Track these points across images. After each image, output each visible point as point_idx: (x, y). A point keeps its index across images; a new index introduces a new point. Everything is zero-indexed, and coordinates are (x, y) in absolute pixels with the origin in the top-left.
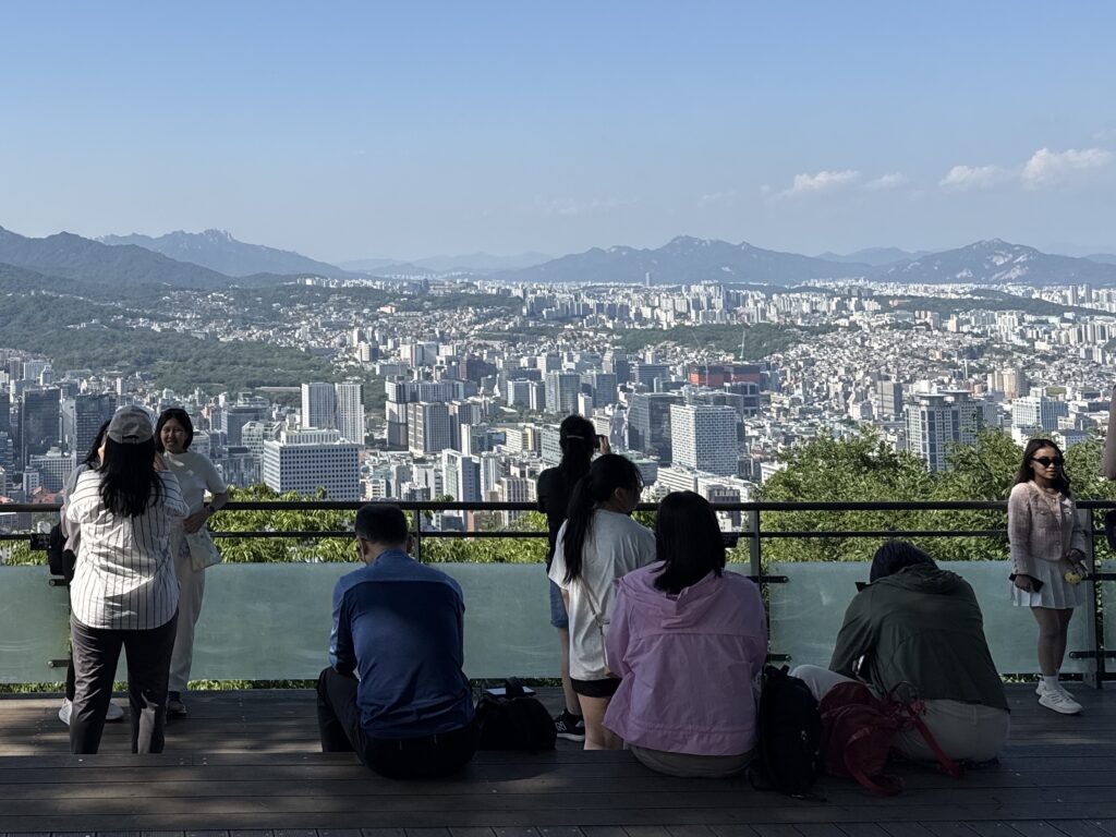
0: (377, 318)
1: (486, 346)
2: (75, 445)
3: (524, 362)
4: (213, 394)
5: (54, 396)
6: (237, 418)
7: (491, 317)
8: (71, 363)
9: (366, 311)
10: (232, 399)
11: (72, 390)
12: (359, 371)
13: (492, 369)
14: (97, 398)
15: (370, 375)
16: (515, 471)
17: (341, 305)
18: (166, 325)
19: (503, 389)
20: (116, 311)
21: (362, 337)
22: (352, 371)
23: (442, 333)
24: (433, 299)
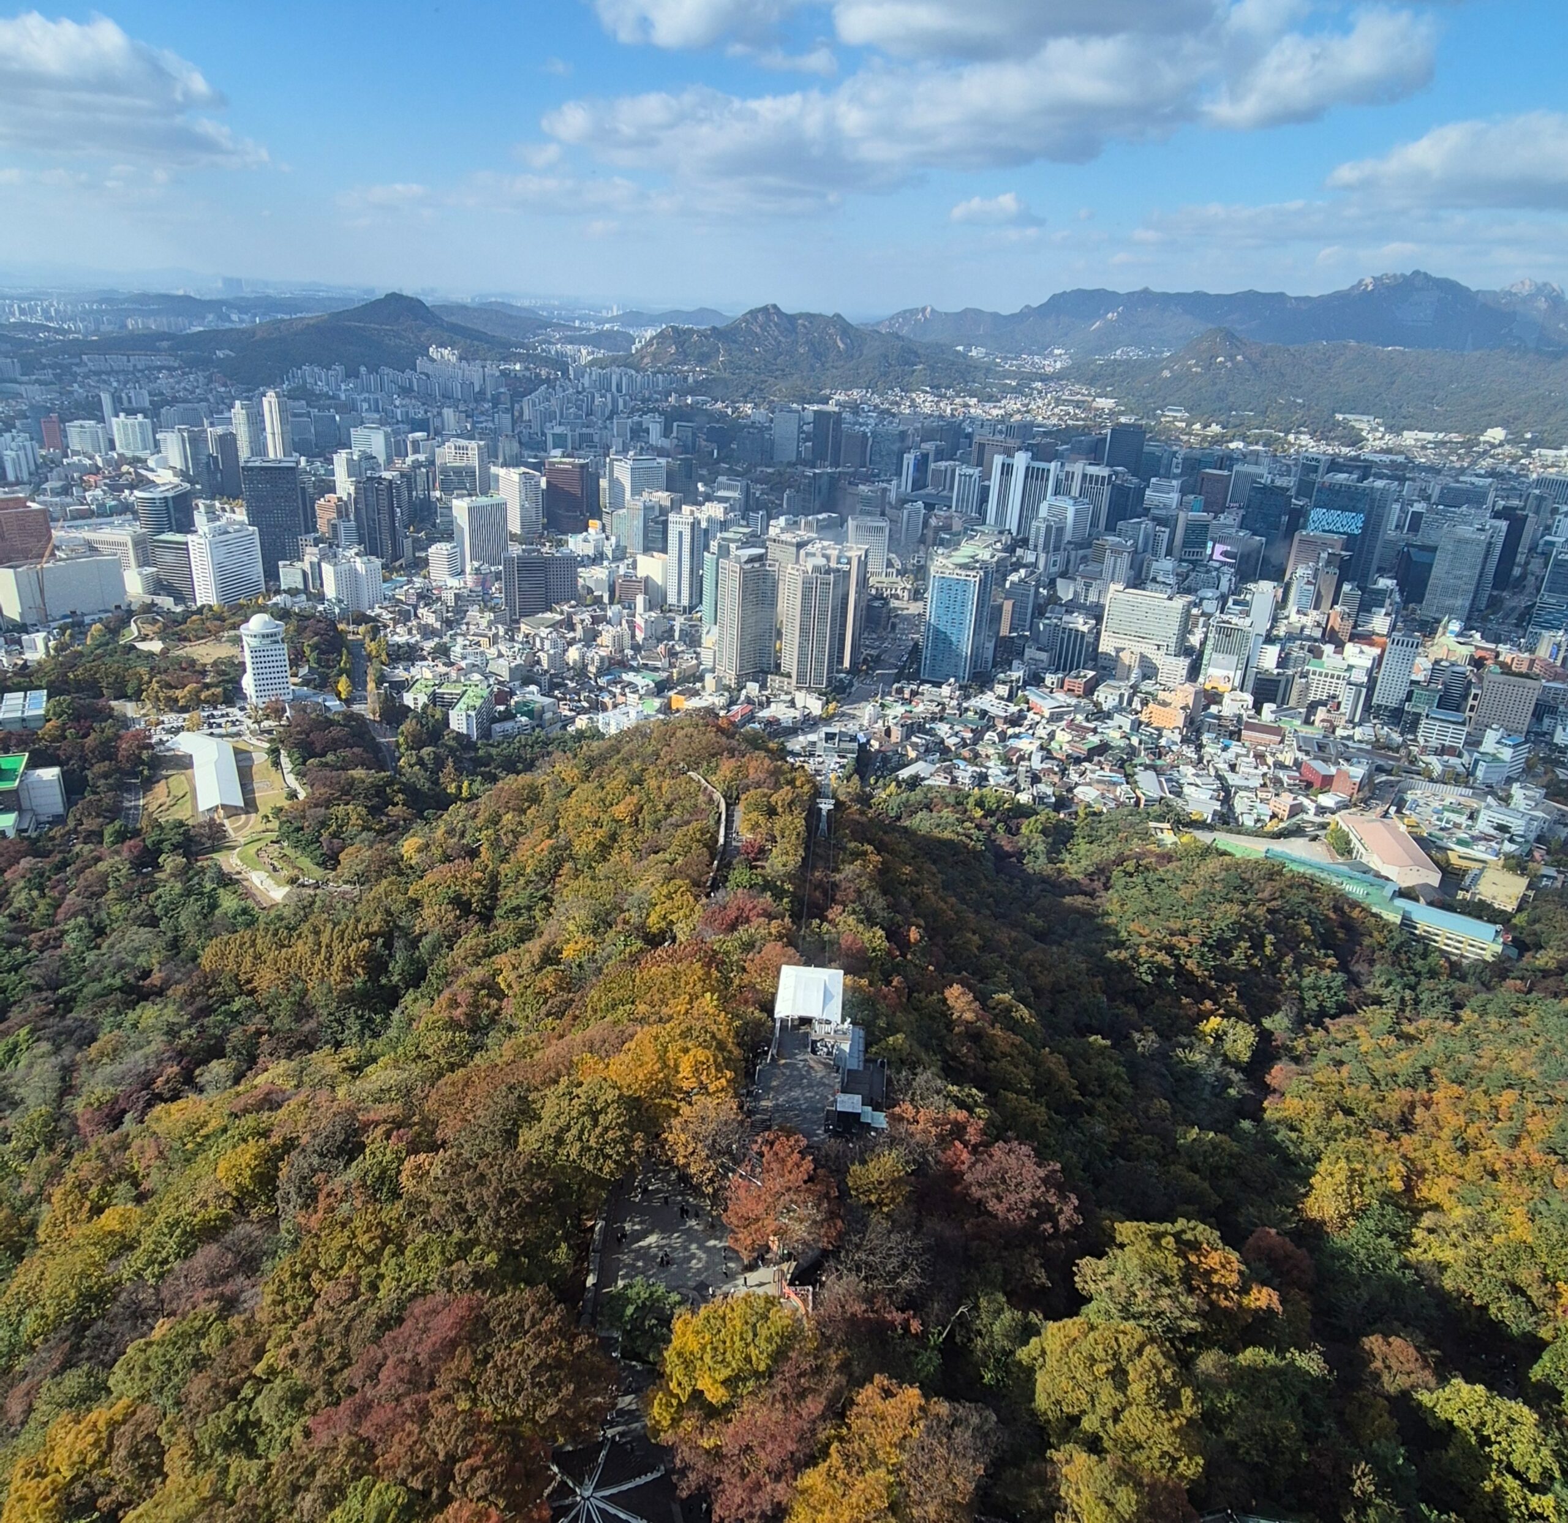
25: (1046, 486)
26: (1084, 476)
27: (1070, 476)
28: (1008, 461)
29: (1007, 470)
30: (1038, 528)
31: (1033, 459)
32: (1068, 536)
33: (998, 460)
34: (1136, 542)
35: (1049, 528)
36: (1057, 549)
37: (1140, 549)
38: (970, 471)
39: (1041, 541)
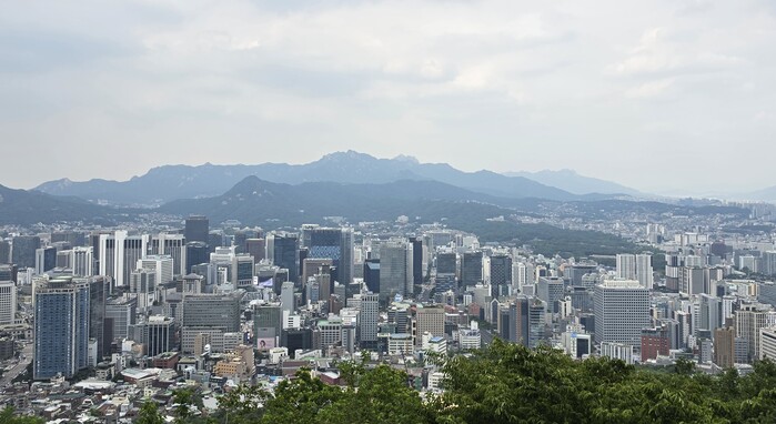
0: (660, 219)
1: (727, 236)
2: (489, 282)
3: (751, 245)
4: (567, 258)
5: (479, 256)
6: (579, 270)
7: (731, 220)
8: (489, 239)
9: (654, 215)
10: (577, 261)
11: (489, 253)
12: (650, 249)
13: (730, 249)
14: (501, 257)
15: (657, 250)
16: (742, 306)
17: (641, 211)
18: (540, 220)
19: (737, 261)
20: (513, 212)
21: (652, 229)
22: (646, 248)
23: (700, 228)
24: (694, 209)
25: (140, 252)
26: (166, 241)
27: (156, 243)
28: (111, 238)
29: (110, 244)
30: (136, 276)
31: (129, 234)
32: (159, 280)
33: (103, 239)
34: (205, 277)
35: (144, 275)
36: (151, 289)
37: (209, 282)
38: (84, 249)
39: (139, 285)
